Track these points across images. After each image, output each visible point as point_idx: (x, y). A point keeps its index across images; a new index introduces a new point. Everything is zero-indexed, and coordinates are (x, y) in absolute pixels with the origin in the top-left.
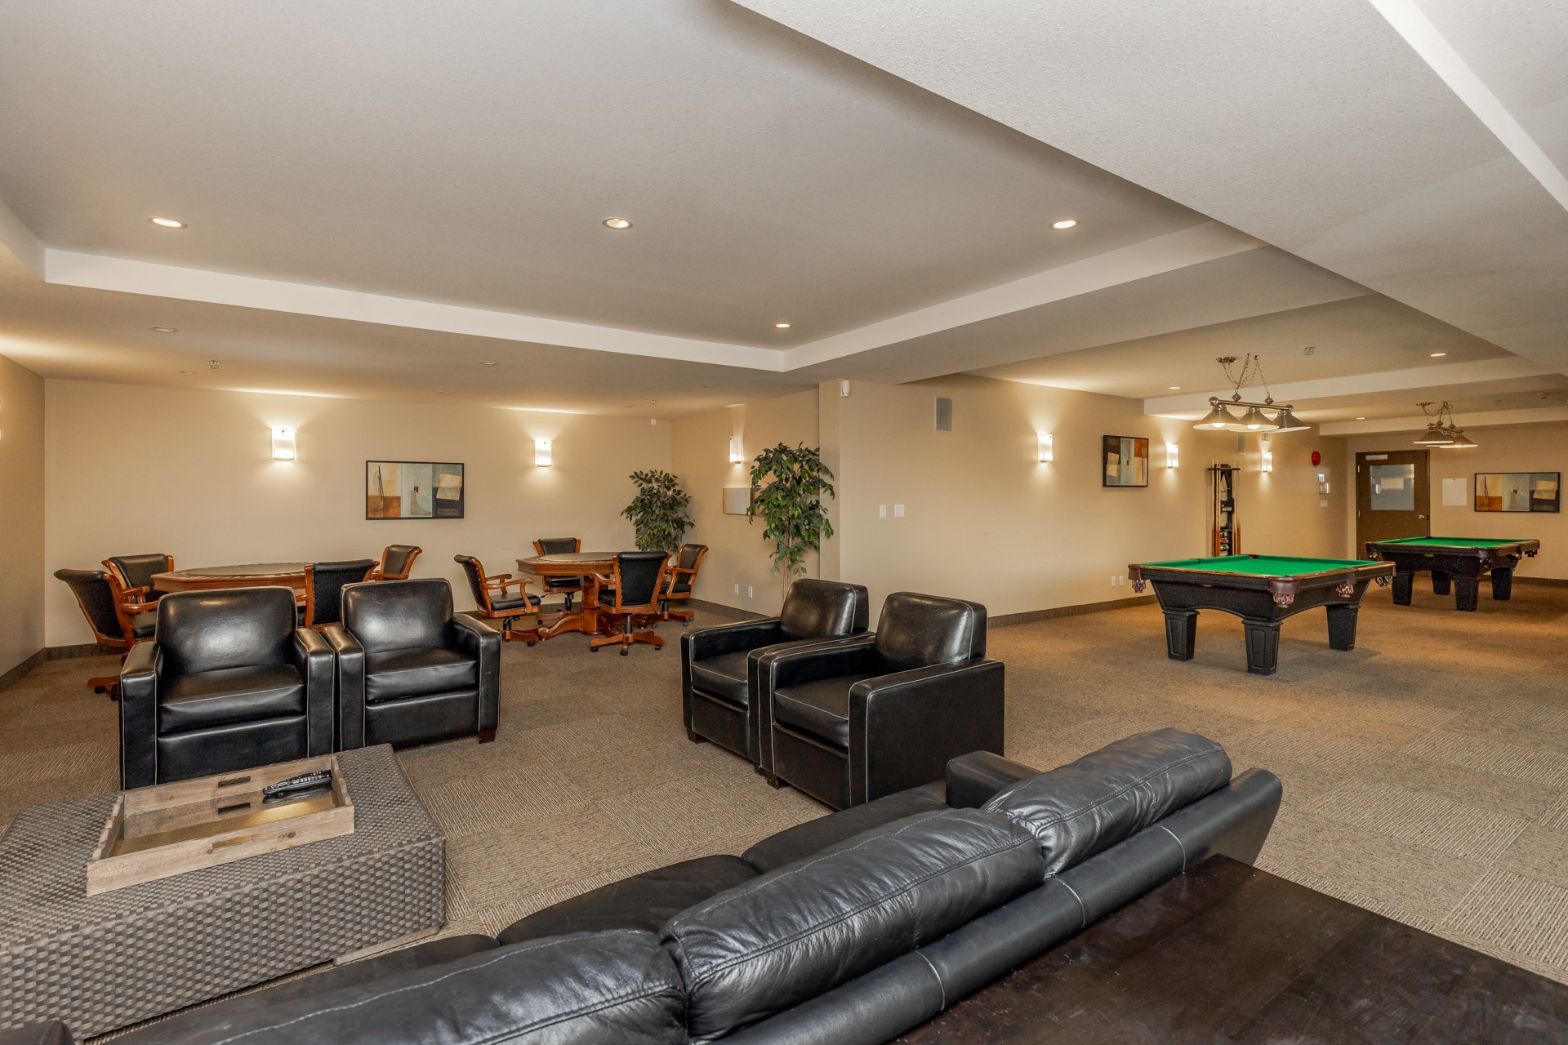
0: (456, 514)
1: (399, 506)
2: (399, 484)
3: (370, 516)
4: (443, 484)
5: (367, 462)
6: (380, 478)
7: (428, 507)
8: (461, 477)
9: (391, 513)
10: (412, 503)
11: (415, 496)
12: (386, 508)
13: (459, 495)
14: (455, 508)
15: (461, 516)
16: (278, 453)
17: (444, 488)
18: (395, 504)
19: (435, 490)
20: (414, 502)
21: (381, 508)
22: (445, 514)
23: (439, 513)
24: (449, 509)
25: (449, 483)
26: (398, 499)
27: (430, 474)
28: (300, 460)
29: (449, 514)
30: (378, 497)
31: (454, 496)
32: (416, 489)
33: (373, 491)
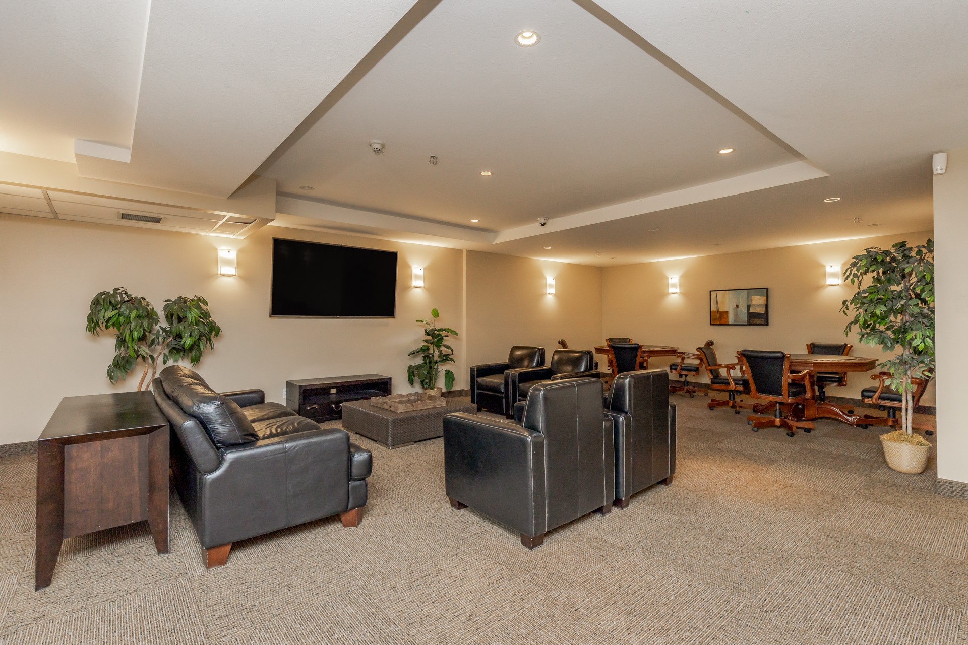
0: (763, 323)
1: (728, 317)
2: (727, 304)
3: (712, 323)
4: (754, 303)
5: (710, 291)
6: (717, 300)
7: (744, 318)
8: (765, 298)
9: (723, 322)
10: (735, 315)
11: (737, 311)
12: (720, 319)
13: (764, 309)
14: (761, 318)
15: (767, 324)
16: (671, 290)
17: (755, 305)
18: (725, 316)
19: (749, 307)
20: (736, 315)
21: (718, 319)
22: (755, 322)
23: (751, 322)
24: (759, 319)
25: (758, 301)
26: (727, 313)
27: (745, 296)
28: (681, 293)
29: (758, 323)
30: (716, 312)
31: (761, 310)
32: (737, 306)
33: (714, 309)
